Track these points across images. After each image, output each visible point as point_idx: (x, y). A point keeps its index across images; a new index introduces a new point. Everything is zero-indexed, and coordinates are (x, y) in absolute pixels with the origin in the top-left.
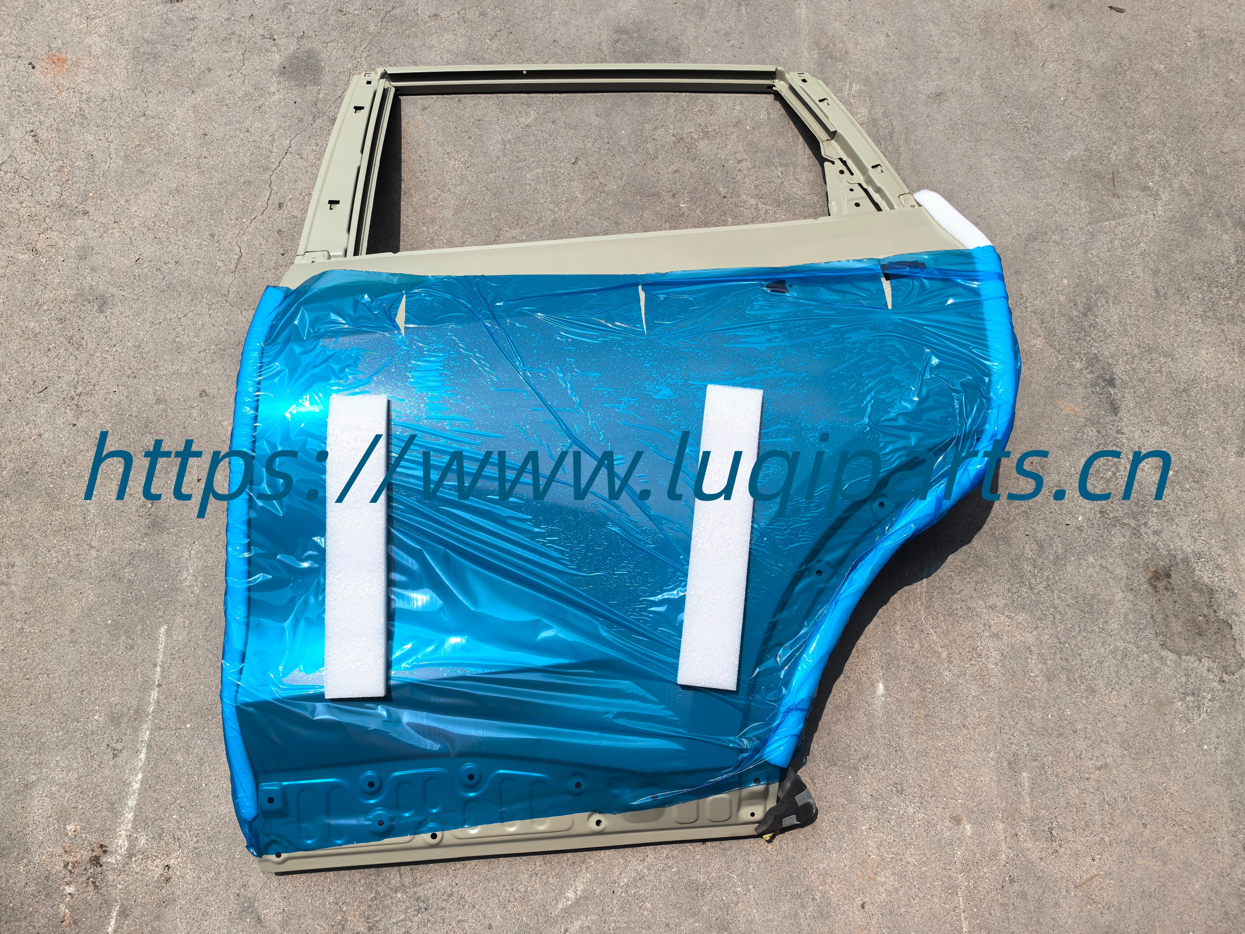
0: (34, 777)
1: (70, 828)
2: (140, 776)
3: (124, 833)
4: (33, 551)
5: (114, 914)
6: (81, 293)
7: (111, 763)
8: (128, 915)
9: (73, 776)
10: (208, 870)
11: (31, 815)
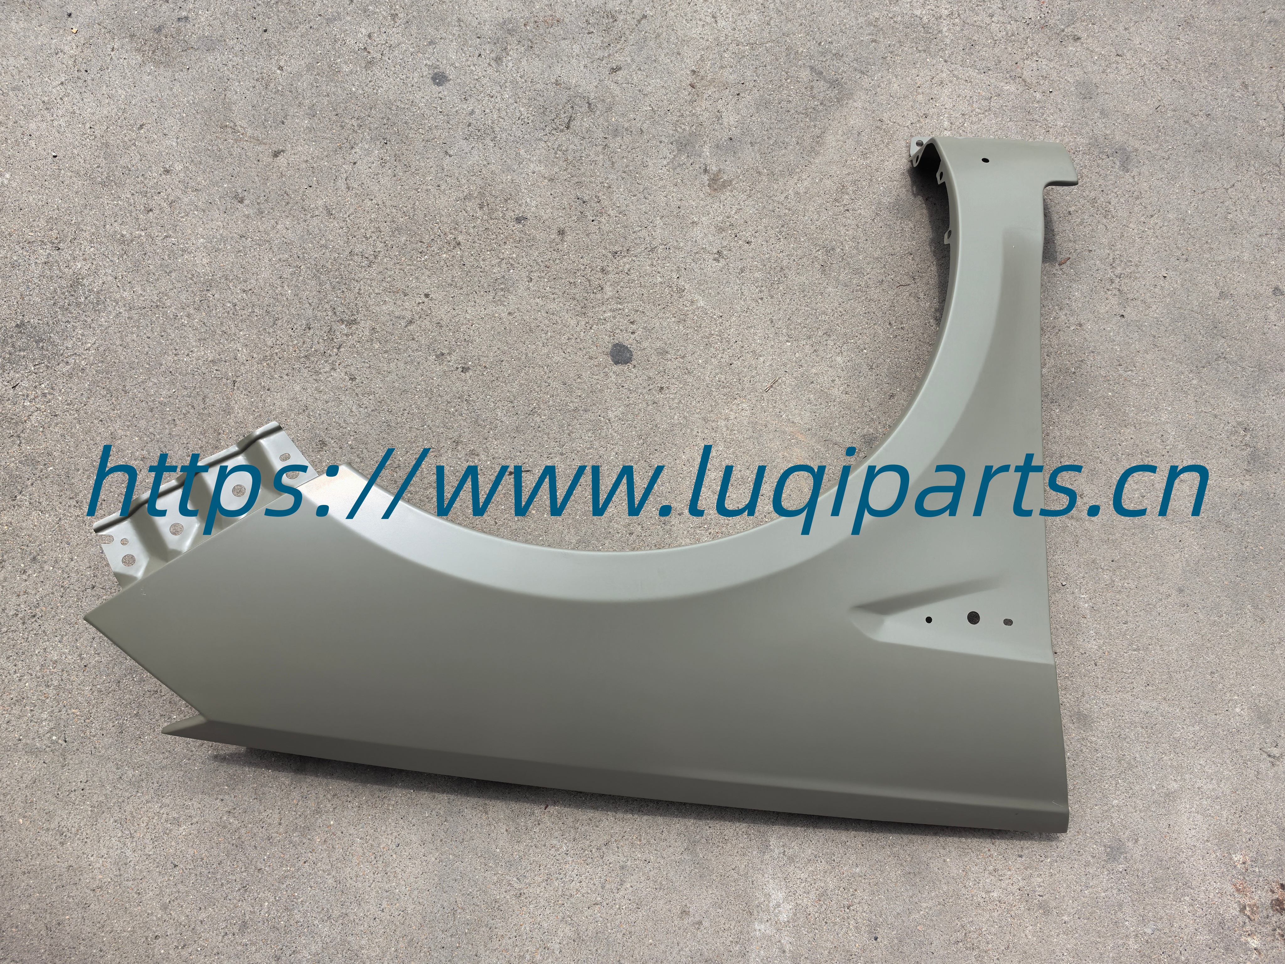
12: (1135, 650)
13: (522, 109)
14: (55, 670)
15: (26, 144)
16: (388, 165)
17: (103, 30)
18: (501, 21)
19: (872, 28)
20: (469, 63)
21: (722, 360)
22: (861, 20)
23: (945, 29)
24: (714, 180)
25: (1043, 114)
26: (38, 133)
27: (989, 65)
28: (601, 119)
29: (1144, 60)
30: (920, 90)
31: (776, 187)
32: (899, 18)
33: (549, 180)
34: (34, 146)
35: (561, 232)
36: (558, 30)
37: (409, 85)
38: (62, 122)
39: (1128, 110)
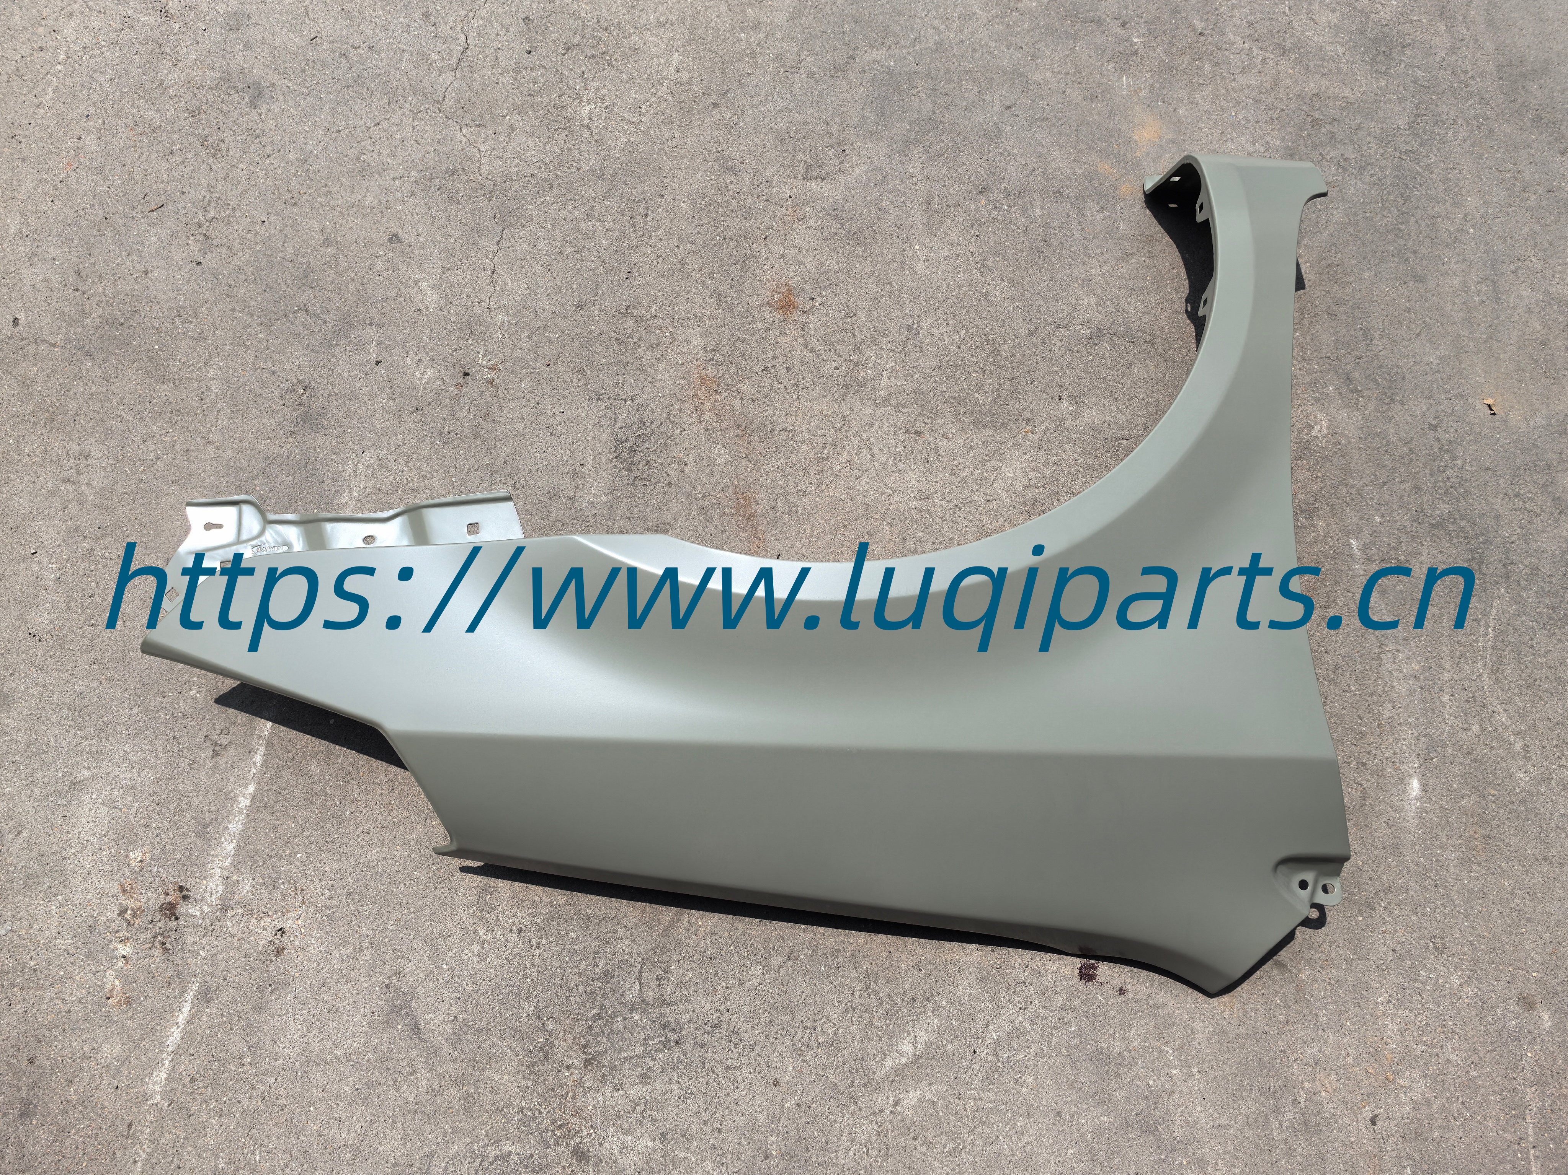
0: (86, 773)
1: (135, 855)
2: (251, 788)
3: (218, 872)
4: (120, 438)
5: (190, 996)
6: (226, 78)
7: (209, 764)
8: (212, 999)
9: (148, 777)
10: (344, 943)
11: (76, 831)
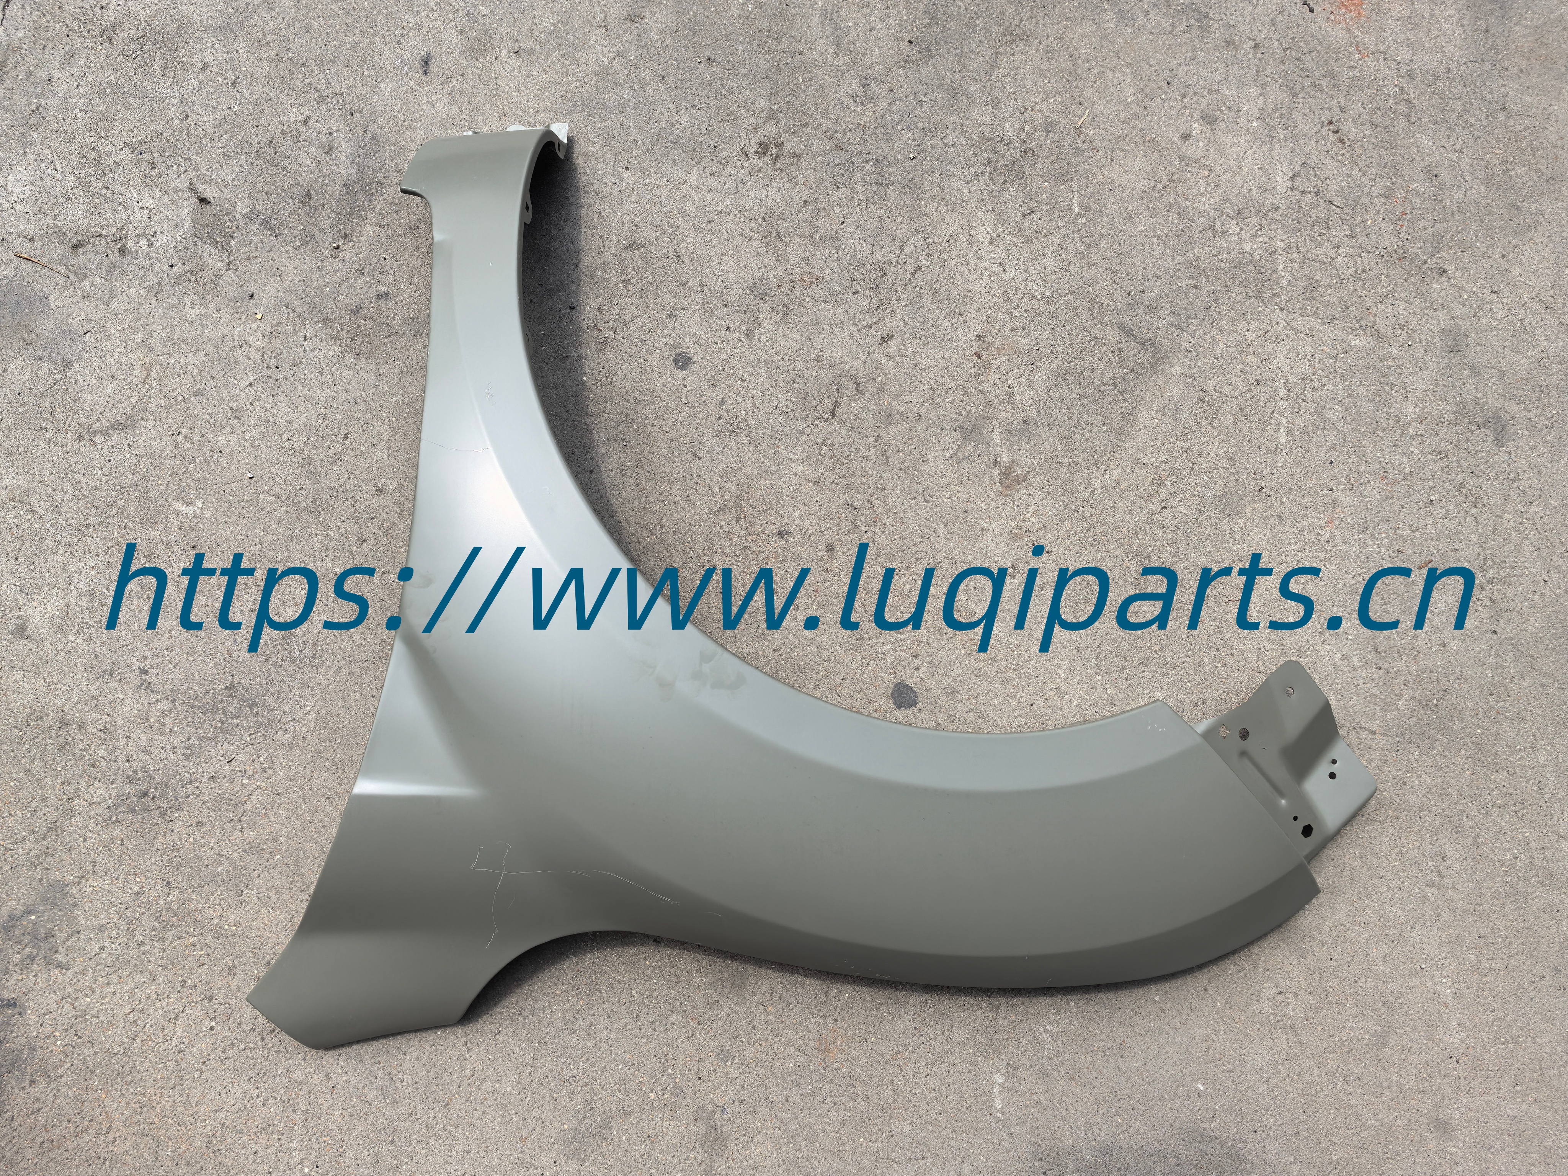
12: (1503, 1044)
13: (780, 396)
14: (301, 1093)
15: (217, 463)
16: (629, 473)
17: (292, 314)
18: (751, 282)
19: (1192, 270)
20: (716, 339)
21: (1022, 700)
22: (1179, 260)
23: (1281, 268)
24: (1006, 474)
25: (1400, 375)
26: (229, 449)
27: (1334, 312)
28: (872, 402)
29: (1526, 298)
30: (1250, 350)
31: (1079, 480)
32: (1225, 256)
33: (814, 484)
34: (225, 465)
35: (830, 548)
36: (817, 291)
37: (648, 371)
38: (254, 433)
39: (1504, 366)
